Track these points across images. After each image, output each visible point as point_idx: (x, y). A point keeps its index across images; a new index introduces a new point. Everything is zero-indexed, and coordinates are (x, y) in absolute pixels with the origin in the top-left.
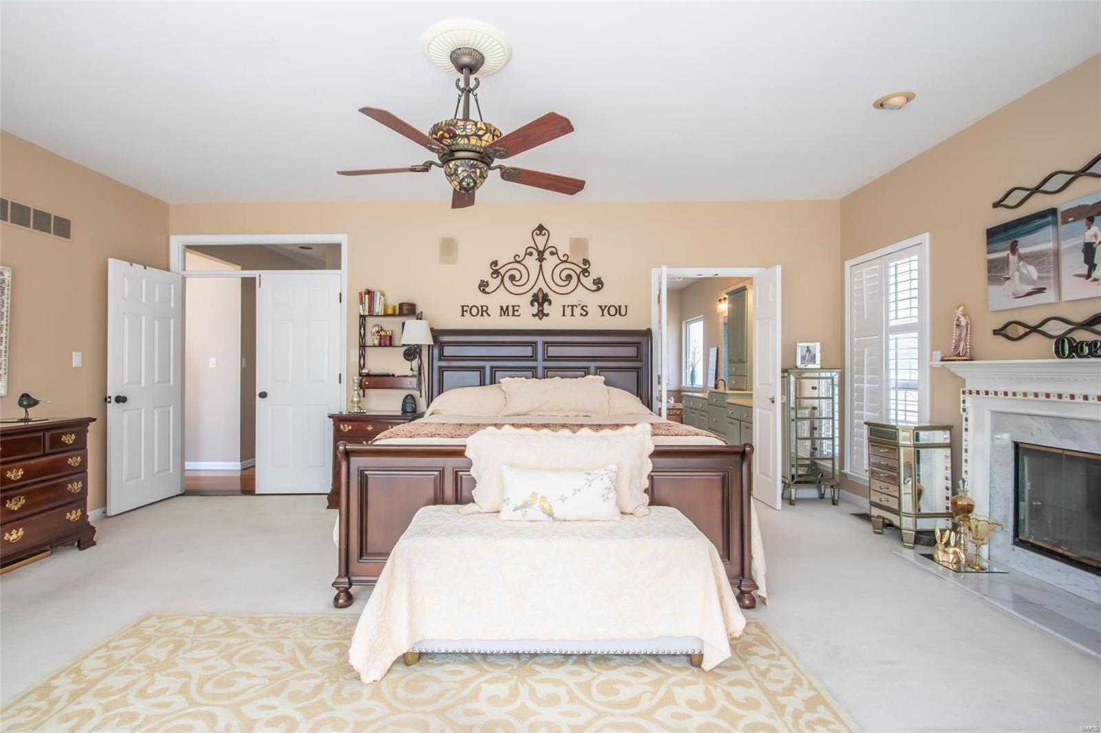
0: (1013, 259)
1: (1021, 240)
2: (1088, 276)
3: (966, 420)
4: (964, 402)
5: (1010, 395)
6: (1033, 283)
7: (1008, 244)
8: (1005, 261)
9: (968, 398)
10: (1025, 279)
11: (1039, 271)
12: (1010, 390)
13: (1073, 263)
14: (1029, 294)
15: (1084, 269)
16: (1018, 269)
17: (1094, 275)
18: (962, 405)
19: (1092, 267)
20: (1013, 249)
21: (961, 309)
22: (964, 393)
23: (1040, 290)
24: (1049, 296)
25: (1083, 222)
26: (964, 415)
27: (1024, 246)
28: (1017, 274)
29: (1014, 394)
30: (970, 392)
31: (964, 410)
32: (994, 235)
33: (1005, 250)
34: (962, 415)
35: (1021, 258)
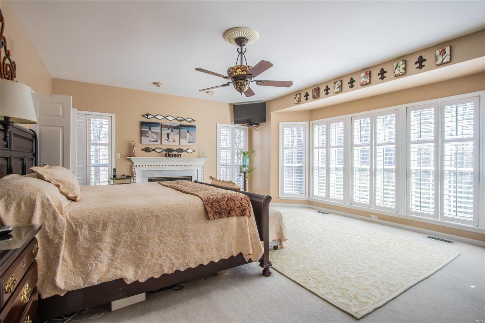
0: (150, 132)
1: (152, 128)
2: (168, 140)
3: (135, 174)
4: (134, 169)
5: (150, 166)
6: (155, 139)
7: (149, 127)
8: (147, 132)
9: (135, 167)
10: (153, 137)
11: (156, 136)
12: (150, 165)
13: (165, 137)
14: (154, 141)
15: (167, 139)
16: (151, 135)
17: (169, 140)
18: (133, 170)
19: (169, 138)
20: (150, 129)
21: (135, 142)
22: (134, 166)
23: (157, 141)
24: (159, 143)
25: (167, 128)
26: (134, 173)
27: (153, 129)
28: (151, 136)
29: (151, 166)
30: (136, 166)
31: (134, 171)
32: (143, 124)
33: (148, 129)
34: (133, 173)
35: (152, 132)
